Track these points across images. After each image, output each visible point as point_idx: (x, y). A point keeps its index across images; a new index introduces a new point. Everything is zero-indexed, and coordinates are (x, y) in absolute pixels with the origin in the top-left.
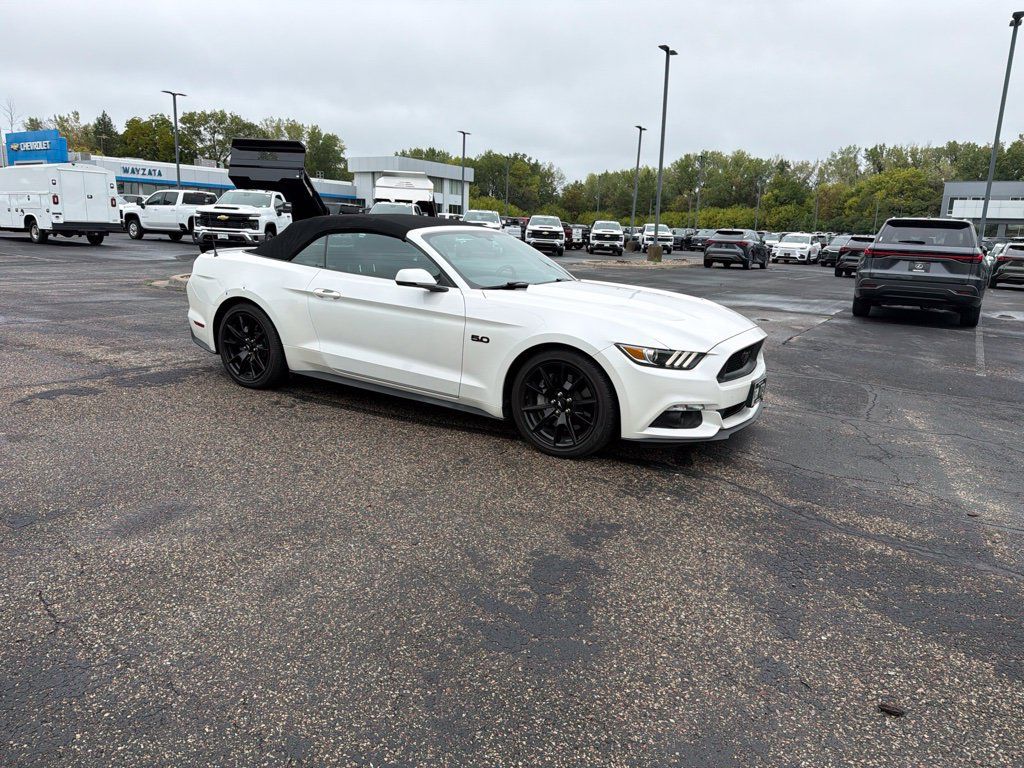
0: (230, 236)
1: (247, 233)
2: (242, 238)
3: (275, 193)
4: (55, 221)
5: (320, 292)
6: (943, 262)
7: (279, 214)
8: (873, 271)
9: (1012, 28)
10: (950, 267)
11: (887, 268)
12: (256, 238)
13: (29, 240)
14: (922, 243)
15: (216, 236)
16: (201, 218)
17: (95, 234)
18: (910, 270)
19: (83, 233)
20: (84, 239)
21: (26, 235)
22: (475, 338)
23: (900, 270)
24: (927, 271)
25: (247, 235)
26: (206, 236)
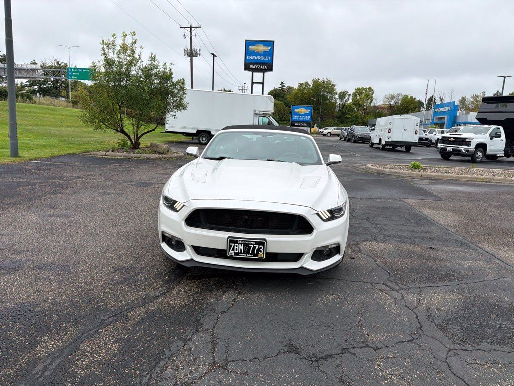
0: (453, 150)
1: (463, 148)
2: (460, 151)
3: (494, 127)
4: (387, 140)
7: (492, 138)
12: (468, 151)
13: (379, 148)
15: (446, 149)
16: (442, 139)
17: (408, 147)
19: (403, 146)
20: (403, 149)
21: (378, 146)
25: (462, 149)
26: (442, 149)
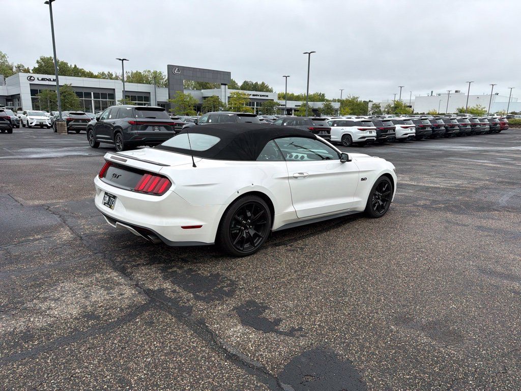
5: (297, 175)
6: (164, 126)
8: (139, 132)
9: (48, 5)
10: (166, 127)
11: (145, 129)
14: (155, 118)
18: (154, 130)
22: (363, 179)
23: (149, 130)
24: (160, 130)
